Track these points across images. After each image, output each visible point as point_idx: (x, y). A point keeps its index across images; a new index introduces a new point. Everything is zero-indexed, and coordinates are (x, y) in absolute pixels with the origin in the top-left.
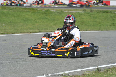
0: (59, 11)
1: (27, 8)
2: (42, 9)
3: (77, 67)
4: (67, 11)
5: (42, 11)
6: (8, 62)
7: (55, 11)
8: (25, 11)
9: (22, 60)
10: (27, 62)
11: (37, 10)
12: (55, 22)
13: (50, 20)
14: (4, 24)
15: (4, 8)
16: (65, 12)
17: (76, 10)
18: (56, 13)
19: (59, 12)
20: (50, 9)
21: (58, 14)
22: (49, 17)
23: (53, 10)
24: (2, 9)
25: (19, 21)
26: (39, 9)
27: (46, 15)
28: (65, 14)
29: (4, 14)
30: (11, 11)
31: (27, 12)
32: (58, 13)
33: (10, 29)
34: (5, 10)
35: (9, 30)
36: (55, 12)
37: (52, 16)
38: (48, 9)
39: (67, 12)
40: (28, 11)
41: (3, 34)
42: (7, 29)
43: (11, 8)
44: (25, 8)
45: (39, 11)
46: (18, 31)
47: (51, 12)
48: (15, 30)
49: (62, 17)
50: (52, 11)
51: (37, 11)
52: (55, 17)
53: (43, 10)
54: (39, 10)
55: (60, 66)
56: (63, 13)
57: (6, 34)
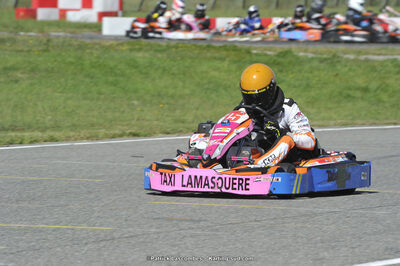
0: (325, 56)
1: (214, 47)
2: (265, 50)
3: (391, 249)
4: (352, 57)
5: (266, 55)
6: (154, 233)
7: (310, 55)
8: (209, 55)
9: (202, 223)
10: (217, 230)
11: (248, 52)
12: (312, 93)
13: (295, 87)
14: (136, 102)
15: (137, 47)
16: (348, 60)
17: (383, 52)
18: (315, 64)
19: (325, 59)
20: (293, 46)
21: (322, 66)
22: (291, 76)
23: (306, 51)
24: (131, 50)
25: (187, 91)
26: (255, 49)
27: (281, 71)
28: (346, 66)
29: (136, 67)
30: (160, 55)
31: (215, 58)
32: (322, 61)
33: (157, 120)
34: (140, 54)
35: (156, 123)
36: (312, 59)
37: (300, 71)
38: (286, 47)
39: (354, 60)
40: (217, 55)
41: (135, 135)
42: (148, 117)
43: (159, 46)
44: (209, 46)
45: (256, 55)
46: (186, 125)
47: (298, 58)
48: (176, 121)
49: (337, 75)
50: (301, 54)
51: (248, 57)
52: (310, 75)
53: (269, 53)
54: (254, 52)
55: (333, 248)
56: (339, 62)
57: (145, 136)
